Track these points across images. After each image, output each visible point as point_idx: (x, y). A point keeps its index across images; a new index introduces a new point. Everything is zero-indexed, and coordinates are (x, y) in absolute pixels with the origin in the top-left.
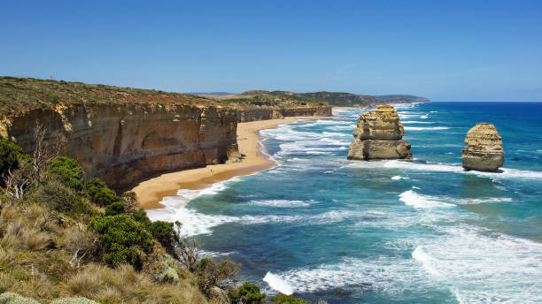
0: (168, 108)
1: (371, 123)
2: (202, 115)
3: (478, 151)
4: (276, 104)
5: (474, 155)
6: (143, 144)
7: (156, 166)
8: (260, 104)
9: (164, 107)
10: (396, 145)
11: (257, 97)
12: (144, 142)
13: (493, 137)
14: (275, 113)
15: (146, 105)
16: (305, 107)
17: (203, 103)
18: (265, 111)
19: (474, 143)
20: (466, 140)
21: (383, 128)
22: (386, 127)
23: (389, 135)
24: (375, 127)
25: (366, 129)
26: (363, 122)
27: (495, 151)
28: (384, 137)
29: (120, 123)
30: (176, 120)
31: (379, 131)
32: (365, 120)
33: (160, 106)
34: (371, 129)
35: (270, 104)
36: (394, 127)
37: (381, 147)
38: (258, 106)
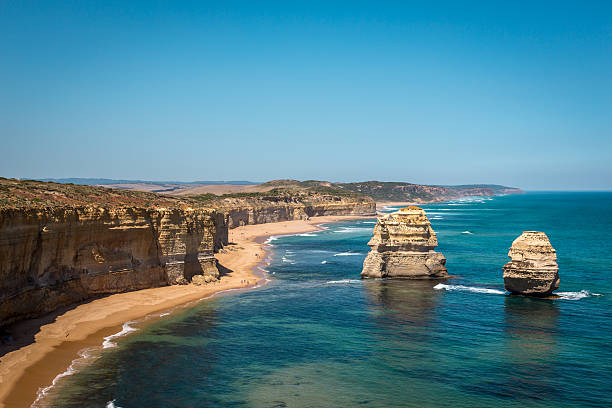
0: (113, 213)
1: (392, 231)
2: (163, 220)
3: (524, 269)
4: (300, 200)
5: (518, 273)
6: (76, 258)
7: (94, 286)
9: (107, 211)
10: (426, 257)
12: (77, 256)
13: (544, 249)
14: (296, 212)
15: (81, 209)
16: (339, 203)
17: (165, 204)
18: (283, 209)
19: (518, 257)
20: (510, 254)
21: (408, 236)
22: (412, 235)
23: (416, 246)
24: (396, 235)
25: (385, 237)
26: (380, 228)
27: (547, 268)
28: (408, 247)
29: (40, 233)
30: (125, 227)
31: (401, 240)
32: (383, 226)
33: (102, 210)
34: (392, 238)
35: (291, 200)
36: (423, 236)
37: (403, 260)
38: (273, 203)
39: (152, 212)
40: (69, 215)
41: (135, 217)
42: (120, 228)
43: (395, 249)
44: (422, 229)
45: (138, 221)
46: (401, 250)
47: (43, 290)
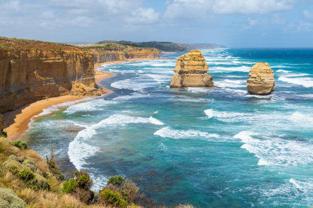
0: (44, 53)
1: (186, 63)
3: (258, 81)
4: (122, 50)
5: (255, 83)
6: (27, 78)
8: (111, 50)
9: (41, 53)
10: (203, 77)
11: (108, 45)
12: (27, 76)
13: (268, 71)
14: (120, 56)
15: (28, 51)
16: (141, 52)
18: (114, 55)
19: (255, 75)
20: (250, 74)
21: (194, 66)
22: (196, 65)
23: (198, 71)
24: (188, 65)
25: (182, 66)
26: (180, 62)
27: (270, 81)
28: (194, 72)
29: (10, 63)
30: (51, 61)
31: (191, 68)
32: (181, 60)
33: (39, 52)
34: (186, 67)
35: (117, 50)
36: (201, 65)
37: (192, 78)
38: (109, 51)
39: (64, 53)
40: (23, 54)
41: (56, 55)
42: (48, 61)
43: (187, 72)
44: (201, 62)
45: (57, 58)
46: (191, 73)
47: (13, 94)
